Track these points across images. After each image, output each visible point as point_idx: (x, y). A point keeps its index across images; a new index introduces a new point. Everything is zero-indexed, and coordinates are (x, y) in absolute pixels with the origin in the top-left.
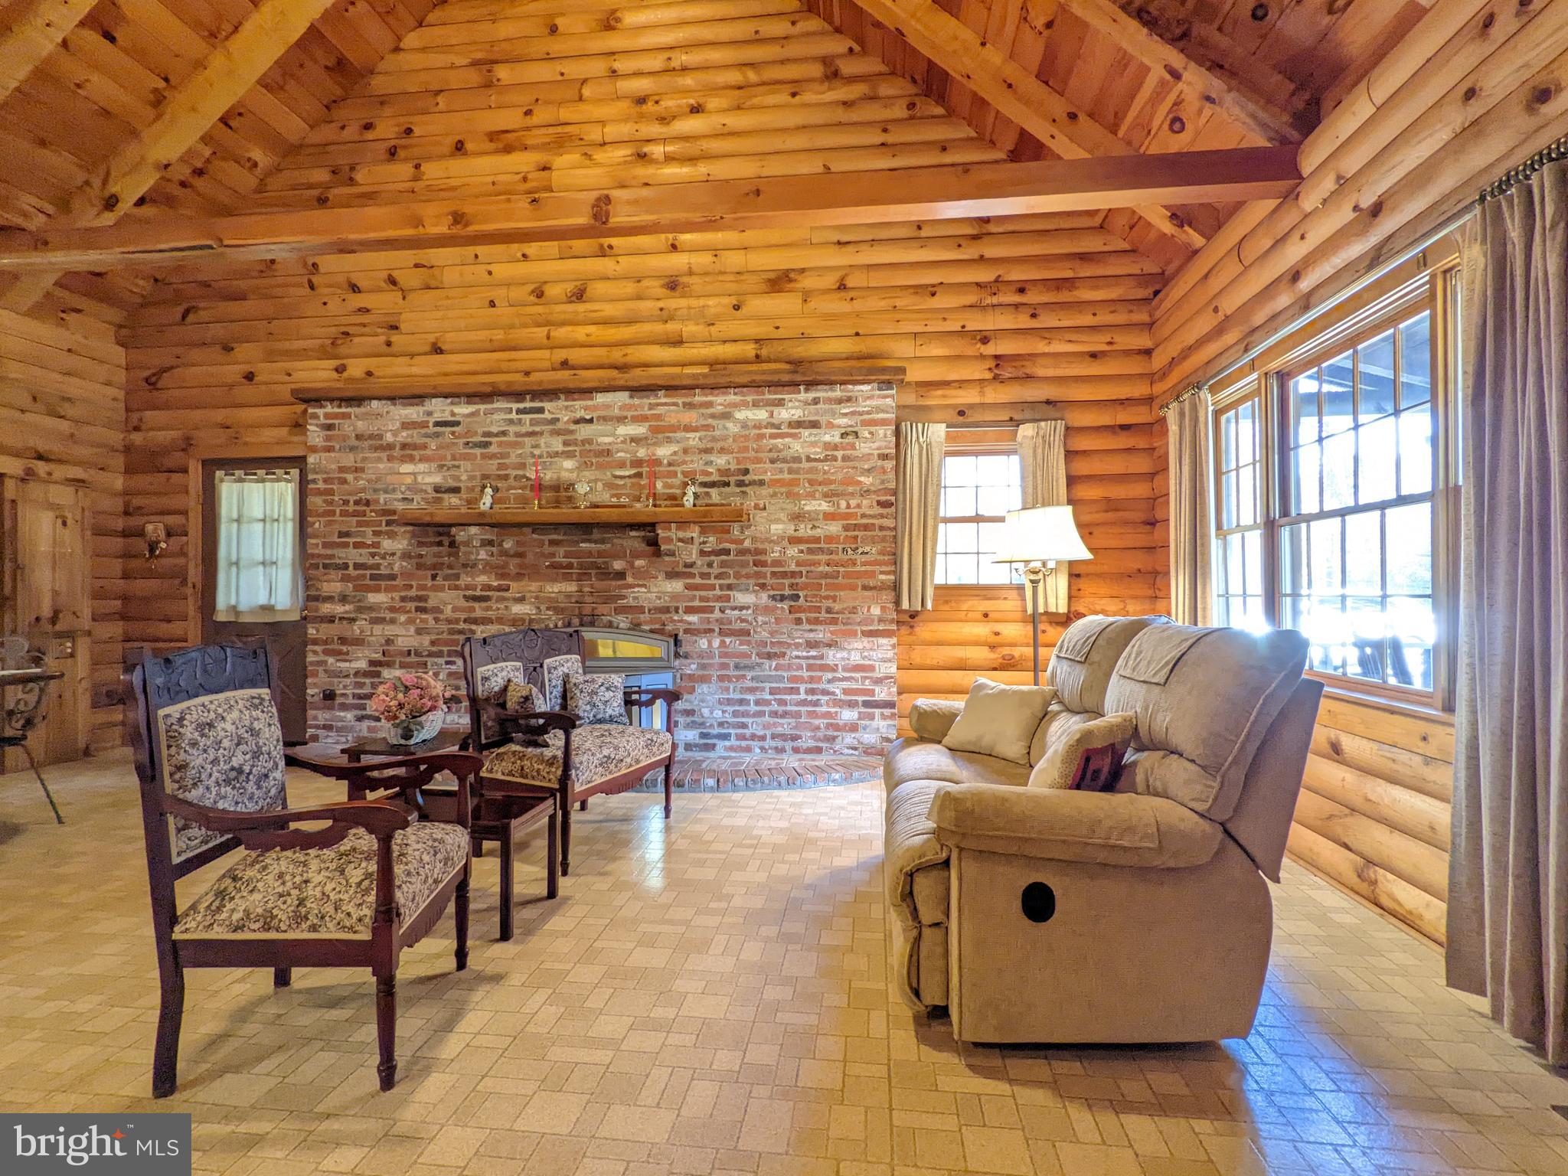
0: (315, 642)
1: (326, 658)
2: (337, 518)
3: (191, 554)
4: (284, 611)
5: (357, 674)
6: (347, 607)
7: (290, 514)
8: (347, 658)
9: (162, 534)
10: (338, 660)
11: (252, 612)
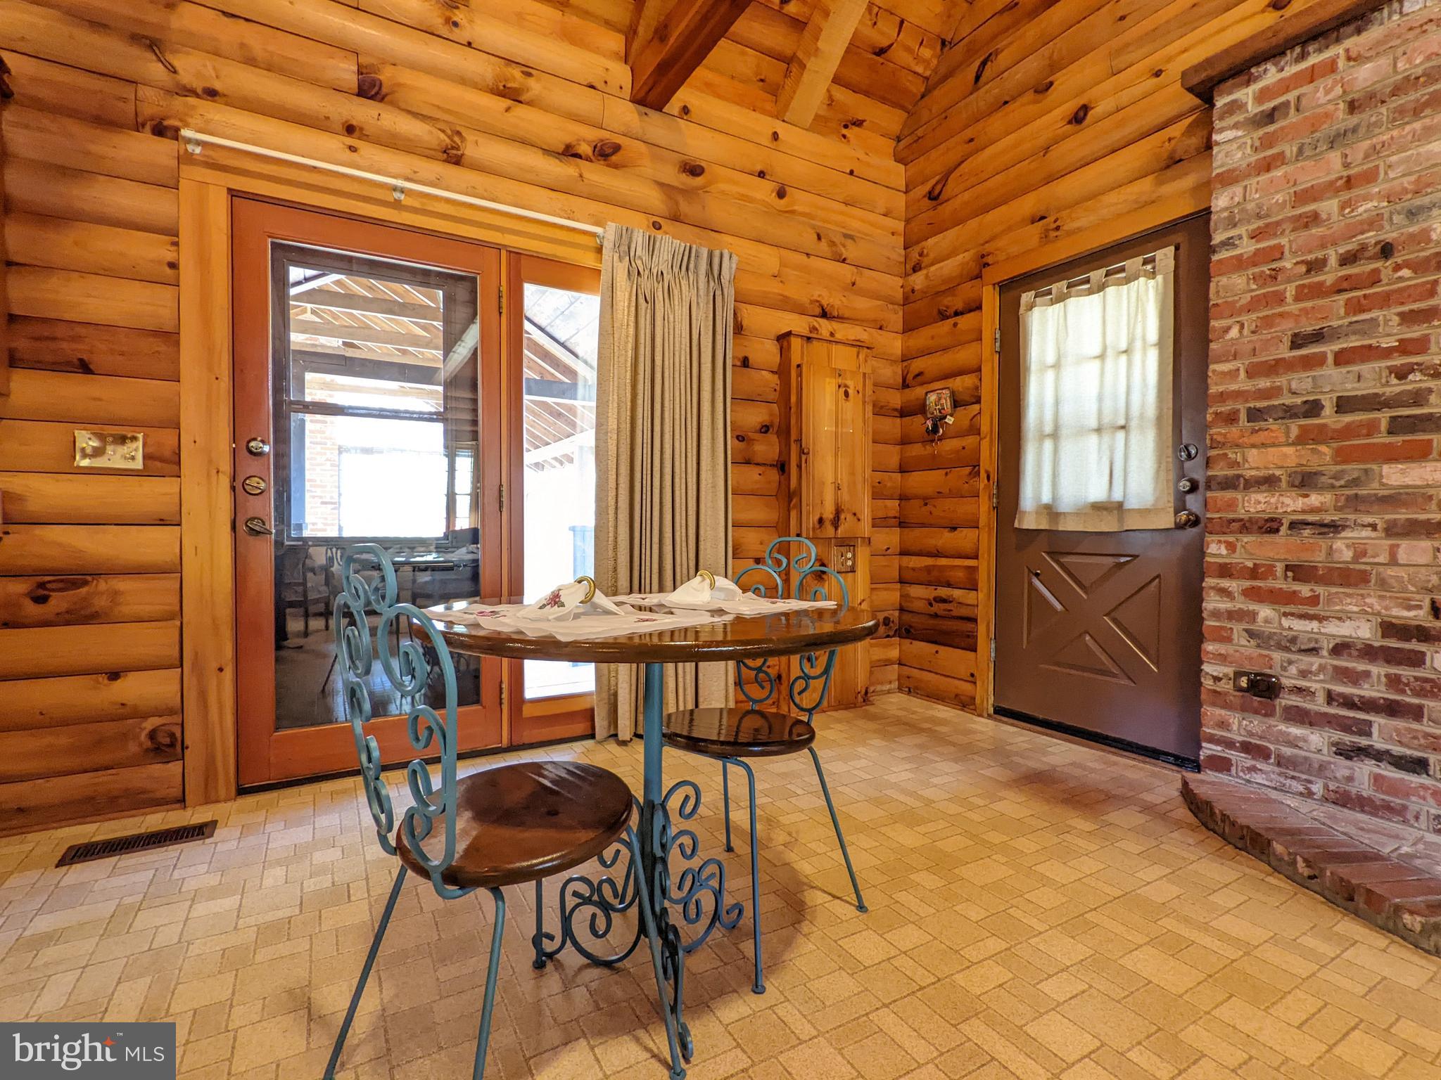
0: (1225, 571)
1: (1253, 607)
2: (1292, 307)
3: (985, 428)
4: (1144, 512)
5: (1340, 648)
6: (1315, 499)
7: (1153, 335)
8: (1311, 611)
9: (947, 404)
10: (1285, 615)
11: (1079, 513)
